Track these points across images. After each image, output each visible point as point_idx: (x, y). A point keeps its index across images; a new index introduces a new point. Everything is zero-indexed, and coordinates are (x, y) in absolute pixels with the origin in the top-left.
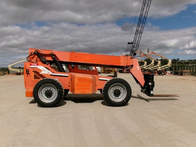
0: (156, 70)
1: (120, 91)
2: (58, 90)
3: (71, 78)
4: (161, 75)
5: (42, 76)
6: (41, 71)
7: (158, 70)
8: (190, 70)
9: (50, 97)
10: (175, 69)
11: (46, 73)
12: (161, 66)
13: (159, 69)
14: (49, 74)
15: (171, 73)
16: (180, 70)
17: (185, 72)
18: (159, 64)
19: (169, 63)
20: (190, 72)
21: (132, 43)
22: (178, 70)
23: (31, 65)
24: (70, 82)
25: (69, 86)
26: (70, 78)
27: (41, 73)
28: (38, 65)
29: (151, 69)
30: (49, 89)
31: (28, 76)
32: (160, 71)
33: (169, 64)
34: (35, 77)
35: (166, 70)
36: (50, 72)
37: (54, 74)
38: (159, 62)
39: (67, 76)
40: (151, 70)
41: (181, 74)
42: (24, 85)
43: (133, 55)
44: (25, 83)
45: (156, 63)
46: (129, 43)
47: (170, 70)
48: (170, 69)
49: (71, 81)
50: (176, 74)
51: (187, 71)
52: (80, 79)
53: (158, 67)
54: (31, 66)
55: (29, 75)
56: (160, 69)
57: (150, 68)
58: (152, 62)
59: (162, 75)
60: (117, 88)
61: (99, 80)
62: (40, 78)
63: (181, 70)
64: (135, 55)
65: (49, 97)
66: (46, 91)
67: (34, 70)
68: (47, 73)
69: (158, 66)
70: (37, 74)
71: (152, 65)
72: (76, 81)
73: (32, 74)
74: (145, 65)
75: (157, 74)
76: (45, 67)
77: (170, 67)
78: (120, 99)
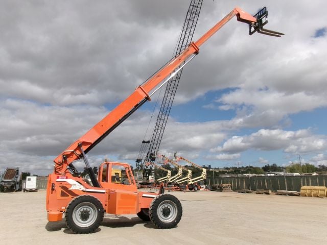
0: (186, 183)
1: (169, 209)
2: (98, 210)
3: (109, 195)
4: (193, 190)
5: (72, 193)
6: (71, 185)
7: (190, 183)
8: (231, 183)
9: (86, 220)
10: (212, 183)
11: (77, 189)
12: (192, 178)
13: (191, 182)
14: (82, 189)
15: (206, 188)
16: (218, 184)
17: (225, 187)
18: (189, 174)
19: (203, 173)
20: (231, 187)
21: (148, 142)
22: (216, 183)
23: (58, 178)
24: (107, 200)
25: (106, 205)
26: (107, 195)
27: (70, 189)
28: (67, 178)
29: (179, 182)
30: (85, 209)
31: (52, 193)
32: (191, 184)
34: (63, 194)
35: (199, 183)
36: (82, 187)
37: (87, 190)
38: (190, 171)
39: (104, 193)
40: (179, 183)
41: (221, 190)
42: (45, 205)
43: (150, 160)
44: (48, 203)
45: (185, 173)
46: (144, 142)
47: (205, 184)
48: (205, 182)
49: (109, 199)
50: (213, 189)
51: (227, 185)
52: (123, 196)
53: (188, 179)
54: (58, 180)
55: (54, 192)
57: (177, 181)
58: (180, 172)
59: (195, 191)
60: (166, 206)
61: (143, 197)
62: (68, 196)
63: (220, 183)
64: (154, 160)
65: (84, 220)
66: (81, 212)
67: (62, 185)
68: (79, 189)
69: (189, 177)
70: (66, 191)
71: (179, 176)
72: (118, 199)
73: (59, 190)
74: (168, 176)
75: (188, 190)
76: (77, 181)
77: (204, 180)
78: (171, 219)
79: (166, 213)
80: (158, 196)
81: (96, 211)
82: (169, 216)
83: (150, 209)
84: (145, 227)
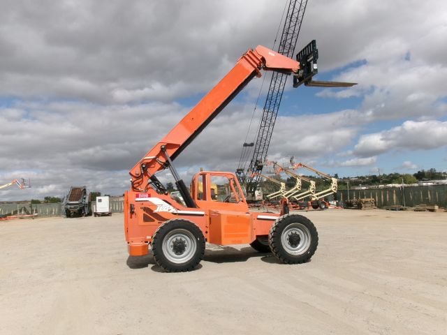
0: (308, 199)
1: (298, 236)
2: (197, 240)
3: (210, 219)
4: (319, 208)
5: (159, 217)
6: (156, 206)
7: (313, 199)
8: (374, 197)
9: (181, 253)
10: (345, 197)
11: (165, 210)
12: (316, 192)
13: (315, 197)
14: (171, 211)
15: (338, 205)
16: (355, 199)
17: (366, 202)
18: (312, 187)
19: (333, 185)
20: (375, 202)
21: (252, 145)
22: (351, 198)
23: (137, 196)
24: (208, 226)
25: (206, 232)
26: (208, 217)
27: (155, 211)
28: (149, 196)
29: (298, 197)
30: (179, 238)
31: (131, 217)
32: (316, 201)
33: (334, 187)
34: (146, 219)
35: (326, 199)
36: (171, 207)
37: (179, 212)
38: (313, 183)
39: (203, 215)
40: (298, 199)
41: (359, 207)
42: (123, 233)
43: (255, 169)
44: (127, 231)
45: (305, 186)
46: (246, 145)
47: (335, 199)
48: (335, 197)
49: (210, 223)
50: (348, 206)
51: (369, 200)
52: (230, 219)
53: (310, 193)
54: (137, 199)
55: (133, 216)
56: (318, 198)
57: (295, 197)
58: (298, 184)
59: (322, 209)
60: (294, 232)
61: (258, 219)
62: (154, 221)
63: (357, 198)
64: (261, 169)
65: (179, 253)
66: (173, 242)
67: (143, 206)
68: (167, 210)
69: (311, 191)
70: (150, 215)
71: (296, 189)
72: (224, 223)
73: (140, 213)
74: (281, 191)
75: (311, 208)
76: (164, 200)
77: (335, 194)
78: (301, 250)
79: (294, 241)
80: (282, 217)
81: (195, 240)
82: (299, 246)
83: (270, 236)
84: (263, 262)
